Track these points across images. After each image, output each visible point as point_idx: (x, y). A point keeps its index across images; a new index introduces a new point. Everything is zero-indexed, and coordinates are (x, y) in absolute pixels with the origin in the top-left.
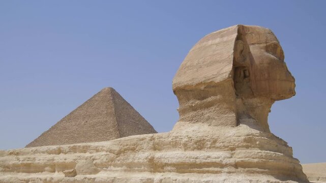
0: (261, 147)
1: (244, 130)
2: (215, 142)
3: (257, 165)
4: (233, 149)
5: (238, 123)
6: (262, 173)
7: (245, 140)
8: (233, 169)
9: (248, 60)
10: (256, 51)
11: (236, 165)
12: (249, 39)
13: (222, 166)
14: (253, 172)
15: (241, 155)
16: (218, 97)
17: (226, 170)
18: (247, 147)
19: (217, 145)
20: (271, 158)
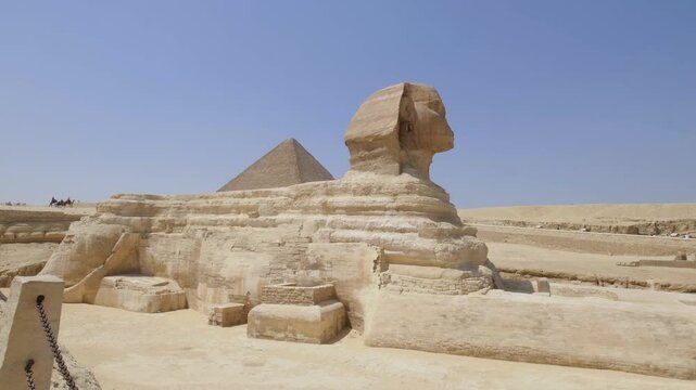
0: (420, 194)
1: (406, 178)
2: (380, 188)
3: (415, 209)
4: (395, 195)
5: (401, 172)
6: (420, 215)
7: (406, 187)
8: (395, 212)
9: (412, 116)
10: (420, 107)
11: (398, 209)
12: (414, 96)
13: (386, 209)
14: (412, 215)
15: (402, 200)
16: (385, 149)
17: (388, 212)
18: (408, 193)
19: (382, 191)
20: (428, 202)
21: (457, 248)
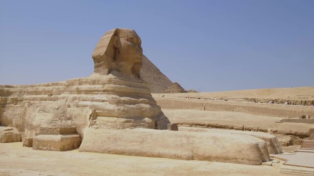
0: (115, 83)
1: (111, 76)
2: (99, 81)
3: (111, 91)
4: (104, 84)
5: (109, 72)
6: (112, 94)
7: (108, 81)
8: (103, 92)
9: (119, 45)
10: (123, 41)
11: (104, 91)
12: (120, 35)
13: (99, 91)
14: (109, 94)
15: (107, 87)
16: (103, 62)
17: (100, 93)
18: (109, 83)
19: (100, 82)
20: (117, 87)
21: (126, 108)
